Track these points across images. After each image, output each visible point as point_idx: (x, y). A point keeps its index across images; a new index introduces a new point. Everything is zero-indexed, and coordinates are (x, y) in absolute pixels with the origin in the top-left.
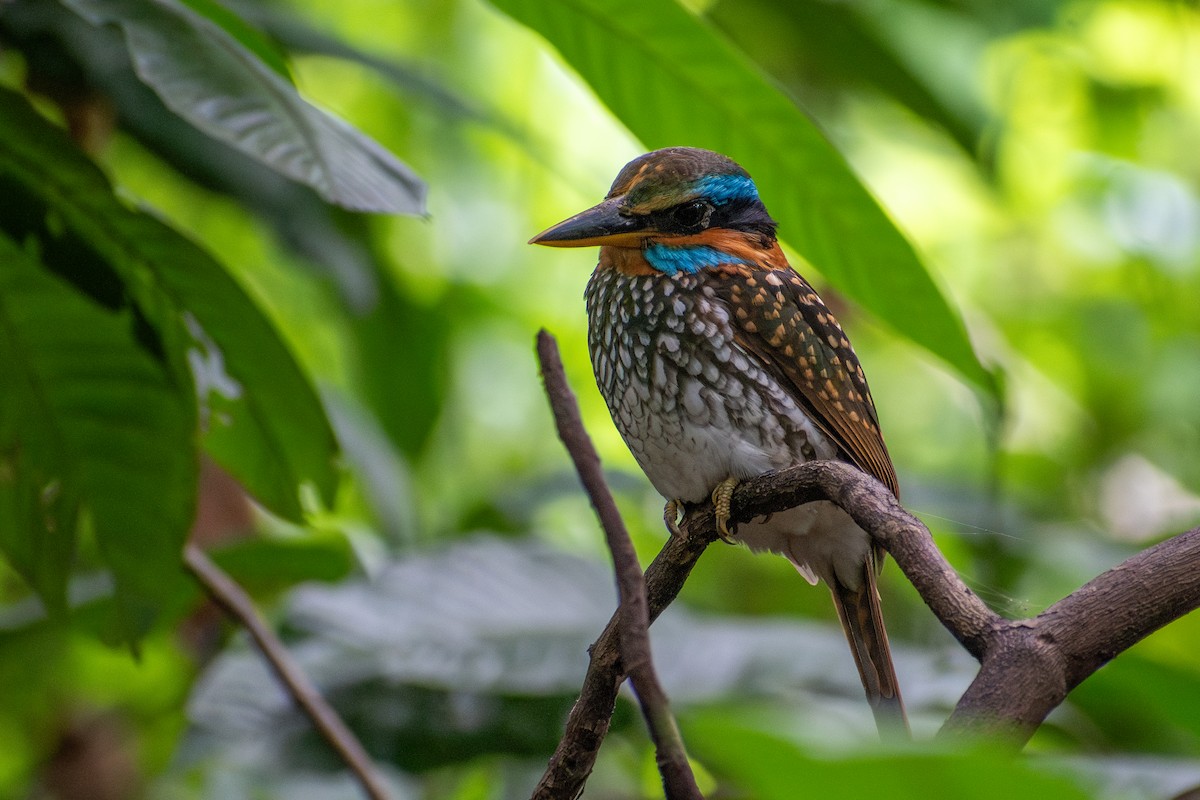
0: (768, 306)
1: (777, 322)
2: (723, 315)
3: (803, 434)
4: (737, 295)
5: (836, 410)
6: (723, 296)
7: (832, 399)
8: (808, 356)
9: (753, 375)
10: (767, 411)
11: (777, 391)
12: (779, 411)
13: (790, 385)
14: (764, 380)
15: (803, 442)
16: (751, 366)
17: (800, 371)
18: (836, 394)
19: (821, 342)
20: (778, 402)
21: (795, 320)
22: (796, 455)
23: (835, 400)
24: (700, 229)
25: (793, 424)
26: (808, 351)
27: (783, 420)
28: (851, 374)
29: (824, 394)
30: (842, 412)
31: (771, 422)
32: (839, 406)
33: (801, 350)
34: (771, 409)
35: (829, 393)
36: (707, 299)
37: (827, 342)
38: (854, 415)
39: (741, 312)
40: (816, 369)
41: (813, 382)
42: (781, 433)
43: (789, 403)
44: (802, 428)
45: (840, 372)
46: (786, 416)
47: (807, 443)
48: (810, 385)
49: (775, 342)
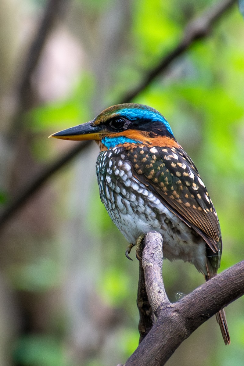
0: (148, 162)
1: (151, 169)
2: (128, 167)
3: (164, 215)
4: (136, 159)
5: (178, 203)
6: (130, 159)
7: (176, 199)
8: (164, 181)
9: (141, 191)
10: (147, 206)
11: (152, 197)
12: (152, 206)
13: (157, 195)
14: (146, 193)
15: (165, 218)
16: (140, 187)
17: (161, 188)
18: (178, 196)
19: (172, 175)
20: (152, 202)
21: (161, 167)
22: (162, 224)
23: (178, 199)
24: (123, 130)
25: (159, 211)
26: (165, 179)
27: (155, 210)
28: (188, 187)
29: (172, 197)
30: (181, 203)
31: (149, 211)
32: (180, 201)
33: (162, 179)
34: (148, 206)
35: (174, 196)
36: (122, 160)
37: (175, 175)
38: (188, 204)
39: (137, 166)
40: (169, 187)
41: (167, 192)
42: (154, 215)
43: (158, 202)
44: (163, 212)
45: (181, 187)
46: (156, 208)
47: (167, 218)
48: (166, 194)
49: (150, 177)
